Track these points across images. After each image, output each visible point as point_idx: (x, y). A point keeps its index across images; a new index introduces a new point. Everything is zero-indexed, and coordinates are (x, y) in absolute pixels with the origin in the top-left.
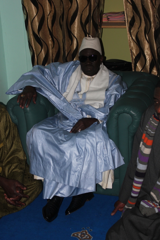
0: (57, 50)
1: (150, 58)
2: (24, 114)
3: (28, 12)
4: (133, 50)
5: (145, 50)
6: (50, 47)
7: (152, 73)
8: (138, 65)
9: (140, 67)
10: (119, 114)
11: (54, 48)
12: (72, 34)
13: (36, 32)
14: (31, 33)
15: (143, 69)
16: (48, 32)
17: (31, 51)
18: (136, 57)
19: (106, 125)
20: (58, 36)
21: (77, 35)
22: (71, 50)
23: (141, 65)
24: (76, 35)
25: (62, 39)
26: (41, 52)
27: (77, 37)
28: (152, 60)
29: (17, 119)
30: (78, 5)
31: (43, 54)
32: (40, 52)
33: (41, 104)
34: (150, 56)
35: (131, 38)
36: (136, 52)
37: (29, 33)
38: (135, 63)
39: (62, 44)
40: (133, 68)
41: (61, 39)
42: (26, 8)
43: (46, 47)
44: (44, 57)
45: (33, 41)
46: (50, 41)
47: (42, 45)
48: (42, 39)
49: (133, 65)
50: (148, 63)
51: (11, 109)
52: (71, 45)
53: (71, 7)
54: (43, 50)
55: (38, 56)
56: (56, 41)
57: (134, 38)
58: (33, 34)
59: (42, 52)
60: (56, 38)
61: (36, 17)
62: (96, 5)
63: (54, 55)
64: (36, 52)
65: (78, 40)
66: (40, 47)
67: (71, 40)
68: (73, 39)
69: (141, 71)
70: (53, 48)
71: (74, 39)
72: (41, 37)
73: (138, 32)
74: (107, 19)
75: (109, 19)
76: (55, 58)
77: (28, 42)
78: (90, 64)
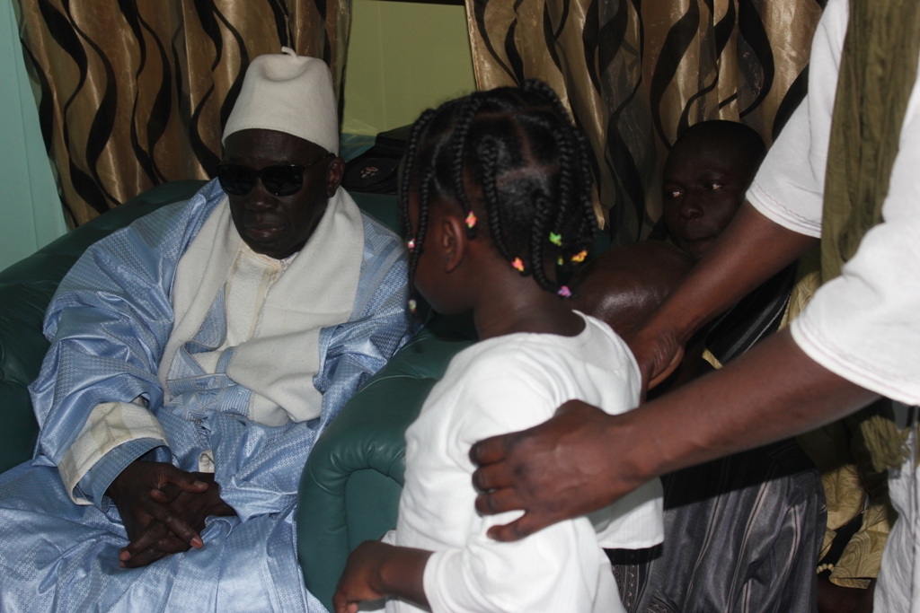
6: (129, 68)
10: (348, 472)
12: (215, 15)
17: (36, 81)
19: (295, 518)
20: (159, 17)
22: (213, 87)
25: (171, 36)
26: (82, 90)
35: (483, 45)
43: (103, 66)
44: (98, 107)
45: (41, 41)
47: (85, 57)
48: (83, 31)
55: (68, 110)
56: (153, 40)
57: (500, 49)
59: (85, 92)
60: (153, 28)
64: (56, 87)
65: (246, 42)
67: (215, 43)
68: (223, 37)
70: (140, 72)
72: (76, 21)
73: (515, 22)
76: (152, 115)
77: (22, 41)
78: (268, 206)
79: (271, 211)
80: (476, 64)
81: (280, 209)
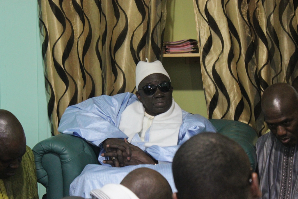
1: (236, 100)
3: (49, 32)
11: (85, 88)
12: (116, 65)
13: (60, 61)
14: (51, 63)
22: (114, 89)
27: (124, 71)
30: (127, 21)
32: (63, 94)
33: (85, 152)
34: (236, 97)
37: (47, 64)
42: (45, 24)
45: (52, 77)
47: (68, 82)
48: (68, 72)
50: (232, 108)
51: (38, 158)
52: (114, 83)
53: (117, 24)
55: (60, 101)
56: (89, 77)
58: (53, 65)
59: (66, 95)
60: (89, 72)
61: (60, 41)
62: (158, 19)
64: (56, 92)
65: (125, 75)
66: (64, 85)
67: (114, 75)
68: (118, 73)
70: (83, 88)
71: (120, 73)
72: (66, 70)
74: (164, 50)
75: (167, 49)
77: (45, 77)
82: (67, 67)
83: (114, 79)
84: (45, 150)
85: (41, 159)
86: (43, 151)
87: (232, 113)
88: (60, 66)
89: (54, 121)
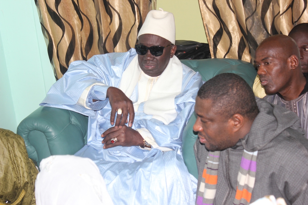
0: (88, 34)
2: (48, 142)
4: (210, 24)
5: (229, 23)
6: (77, 30)
7: (242, 60)
8: (219, 47)
9: (222, 51)
11: (83, 30)
12: (110, 7)
13: (53, 7)
14: (44, 9)
15: (228, 54)
16: (72, 5)
17: (47, 38)
18: (215, 37)
20: (88, 10)
21: (119, 7)
22: (110, 32)
23: (224, 46)
24: (117, 8)
25: (95, 15)
26: (63, 39)
27: (118, 11)
28: (242, 39)
29: (36, 152)
31: (66, 42)
32: (61, 38)
33: (73, 123)
35: (204, 6)
36: (215, 27)
37: (41, 10)
38: (214, 45)
39: (96, 23)
40: (212, 53)
41: (92, 15)
43: (70, 29)
44: (68, 45)
45: (48, 22)
46: (75, 19)
47: (64, 27)
48: (63, 17)
49: (211, 49)
50: (235, 44)
51: (24, 136)
52: (110, 24)
54: (65, 35)
55: (59, 46)
56: (86, 18)
57: (210, 6)
58: (47, 11)
60: (85, 14)
63: (85, 42)
64: (54, 38)
65: (120, 15)
66: (60, 30)
67: (110, 16)
68: (113, 14)
69: (225, 57)
70: (81, 30)
71: (115, 14)
76: (86, 45)
77: (41, 23)
78: (151, 59)
79: (152, 60)
80: (202, 12)
81: (155, 60)
82: (60, 12)
83: (109, 20)
84: (29, 129)
85: (28, 136)
86: (27, 129)
87: (235, 47)
88: (54, 12)
89: (56, 66)
